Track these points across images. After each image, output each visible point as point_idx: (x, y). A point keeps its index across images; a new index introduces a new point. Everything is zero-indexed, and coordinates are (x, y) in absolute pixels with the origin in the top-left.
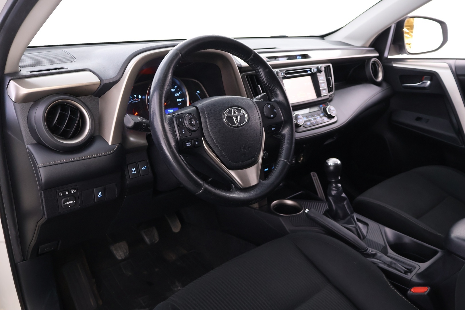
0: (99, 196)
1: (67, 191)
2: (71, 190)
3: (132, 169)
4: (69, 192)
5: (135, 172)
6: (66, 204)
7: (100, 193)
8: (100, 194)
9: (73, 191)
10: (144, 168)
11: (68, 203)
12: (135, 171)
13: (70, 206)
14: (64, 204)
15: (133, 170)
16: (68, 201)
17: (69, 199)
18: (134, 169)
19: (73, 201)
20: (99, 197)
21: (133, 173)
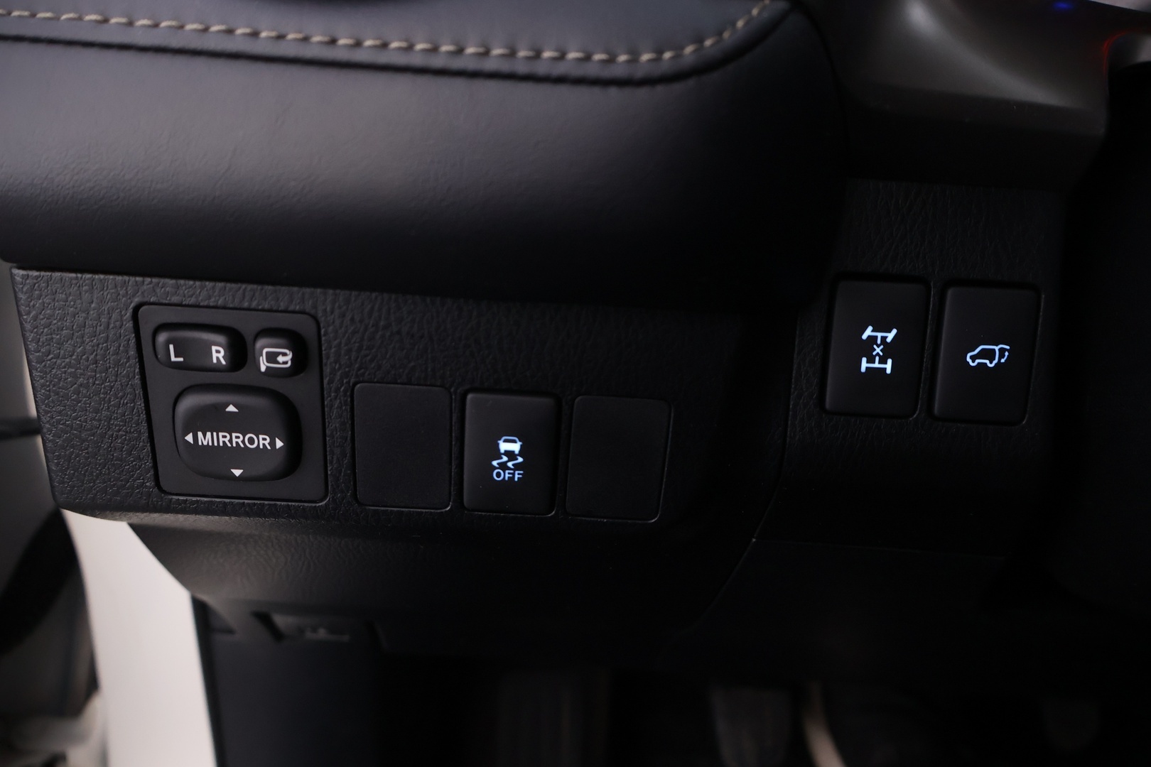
0: (503, 466)
1: (221, 338)
2: (259, 344)
3: (869, 332)
4: (240, 354)
5: (888, 366)
6: (205, 439)
7: (516, 447)
8: (510, 455)
9: (272, 358)
10: (989, 355)
11: (223, 438)
12: (889, 351)
13: (237, 472)
14: (189, 438)
15: (872, 339)
16: (230, 424)
17: (231, 408)
18: (890, 336)
19: (263, 441)
20: (500, 476)
21: (864, 365)
